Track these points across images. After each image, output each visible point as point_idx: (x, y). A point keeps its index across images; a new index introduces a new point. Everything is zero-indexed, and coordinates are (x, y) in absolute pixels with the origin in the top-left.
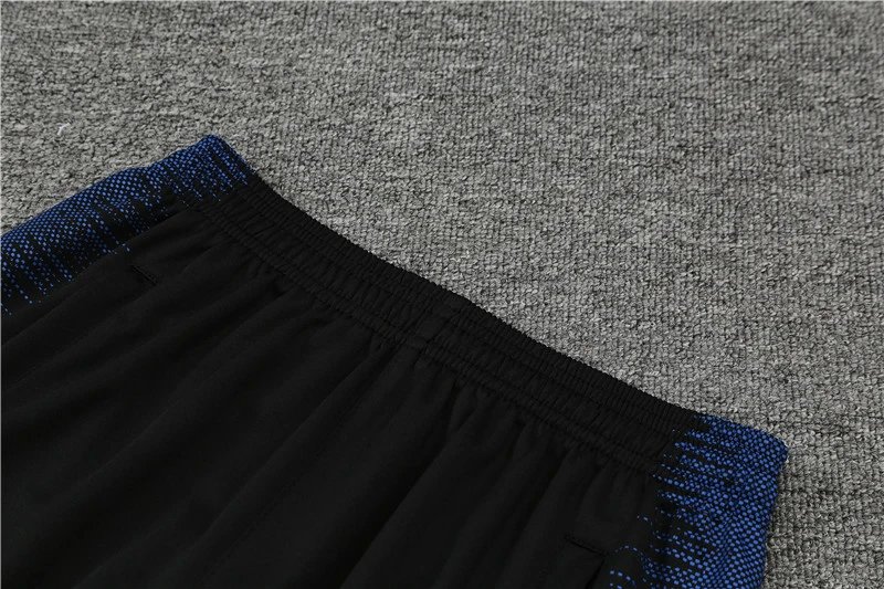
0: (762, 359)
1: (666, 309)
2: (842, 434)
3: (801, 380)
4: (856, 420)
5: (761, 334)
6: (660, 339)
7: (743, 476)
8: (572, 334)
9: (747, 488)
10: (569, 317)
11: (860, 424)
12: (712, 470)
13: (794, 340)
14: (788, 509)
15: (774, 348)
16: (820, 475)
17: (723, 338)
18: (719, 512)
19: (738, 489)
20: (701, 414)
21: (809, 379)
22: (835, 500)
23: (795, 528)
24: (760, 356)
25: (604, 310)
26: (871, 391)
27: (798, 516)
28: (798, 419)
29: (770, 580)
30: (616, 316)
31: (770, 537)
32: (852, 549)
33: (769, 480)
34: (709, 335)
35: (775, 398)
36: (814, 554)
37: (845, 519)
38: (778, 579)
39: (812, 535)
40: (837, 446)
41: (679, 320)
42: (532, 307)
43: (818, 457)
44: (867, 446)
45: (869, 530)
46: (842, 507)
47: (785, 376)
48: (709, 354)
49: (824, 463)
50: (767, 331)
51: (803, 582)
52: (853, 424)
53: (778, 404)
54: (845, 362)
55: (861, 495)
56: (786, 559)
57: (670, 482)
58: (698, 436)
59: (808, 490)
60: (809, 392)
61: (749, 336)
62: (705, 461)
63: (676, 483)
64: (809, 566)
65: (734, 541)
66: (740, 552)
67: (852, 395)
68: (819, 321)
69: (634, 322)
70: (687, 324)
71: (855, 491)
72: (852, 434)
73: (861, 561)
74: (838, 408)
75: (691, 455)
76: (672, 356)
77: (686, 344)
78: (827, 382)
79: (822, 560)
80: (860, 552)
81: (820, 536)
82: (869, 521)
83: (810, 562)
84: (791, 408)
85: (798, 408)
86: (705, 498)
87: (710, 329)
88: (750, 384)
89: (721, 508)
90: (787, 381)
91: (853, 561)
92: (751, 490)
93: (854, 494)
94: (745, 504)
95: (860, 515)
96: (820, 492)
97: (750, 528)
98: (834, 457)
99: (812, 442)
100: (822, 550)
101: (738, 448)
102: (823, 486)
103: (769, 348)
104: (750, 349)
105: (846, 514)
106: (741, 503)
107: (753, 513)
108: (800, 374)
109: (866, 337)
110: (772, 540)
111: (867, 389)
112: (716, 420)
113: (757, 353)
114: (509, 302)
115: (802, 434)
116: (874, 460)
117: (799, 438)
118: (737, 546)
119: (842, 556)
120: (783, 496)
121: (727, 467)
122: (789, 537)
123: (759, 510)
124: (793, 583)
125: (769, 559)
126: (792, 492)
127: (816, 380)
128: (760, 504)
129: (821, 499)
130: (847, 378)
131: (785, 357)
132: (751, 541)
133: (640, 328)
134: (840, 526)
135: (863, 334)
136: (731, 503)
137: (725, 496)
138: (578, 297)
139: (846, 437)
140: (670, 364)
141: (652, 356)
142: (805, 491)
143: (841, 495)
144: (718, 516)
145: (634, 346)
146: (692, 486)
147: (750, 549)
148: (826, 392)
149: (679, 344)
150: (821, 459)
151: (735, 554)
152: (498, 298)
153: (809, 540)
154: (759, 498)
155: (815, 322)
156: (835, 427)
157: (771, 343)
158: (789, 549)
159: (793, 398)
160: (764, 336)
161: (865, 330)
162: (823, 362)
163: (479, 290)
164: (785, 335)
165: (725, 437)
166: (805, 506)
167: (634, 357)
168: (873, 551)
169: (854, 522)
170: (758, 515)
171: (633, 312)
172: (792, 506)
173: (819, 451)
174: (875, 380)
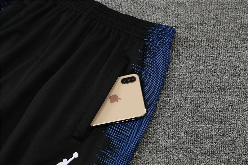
0: (172, 13)
1: (149, 3)
2: (190, 28)
3: (181, 16)
4: (194, 24)
5: (172, 7)
6: (148, 10)
7: (164, 37)
8: (126, 11)
9: (165, 39)
10: (126, 7)
11: (195, 25)
12: (157, 36)
13: (180, 7)
14: (176, 46)
15: (175, 10)
16: (185, 38)
17: (163, 9)
18: (158, 45)
19: (163, 40)
20: (155, 23)
21: (183, 16)
22: (188, 43)
23: (178, 50)
24: (171, 12)
25: (134, 5)
26: (198, 17)
27: (179, 48)
28: (180, 25)
29: (171, 63)
30: (137, 6)
31: (171, 53)
32: (192, 54)
33: (170, 37)
34: (159, 8)
35: (174, 21)
36: (182, 56)
37: (190, 47)
38: (173, 62)
39: (182, 52)
40: (189, 31)
41: (152, 5)
42: (117, 6)
43: (184, 34)
44: (196, 30)
45: (196, 49)
46: (189, 45)
47: (177, 16)
48: (159, 13)
49: (186, 35)
50: (174, 6)
51: (179, 63)
52: (193, 25)
53: (175, 22)
54: (192, 11)
55: (194, 41)
56: (175, 58)
57: (146, 40)
58: (154, 28)
59: (181, 41)
60: (183, 19)
61: (169, 7)
62: (155, 34)
63: (148, 40)
64: (181, 59)
65: (161, 52)
66: (162, 55)
67: (193, 19)
68: (186, 2)
69: (141, 7)
70: (154, 6)
71: (193, 41)
72: (193, 28)
73: (193, 57)
74: (190, 22)
75: (152, 33)
76: (150, 14)
77: (154, 11)
78: (187, 16)
79: (184, 57)
80: (193, 55)
81: (184, 52)
82: (196, 47)
83: (181, 58)
84: (178, 23)
85: (180, 23)
86: (154, 42)
87: (160, 7)
88: (169, 18)
89: (158, 44)
90: (178, 17)
91: (191, 57)
92: (166, 40)
93: (192, 42)
94: (164, 43)
95: (194, 46)
96: (184, 41)
97: (165, 49)
98: (188, 33)
99: (183, 31)
100: (184, 55)
101: (163, 30)
102: (185, 40)
103: (174, 10)
104: (169, 10)
105: (190, 46)
106: (163, 43)
107: (166, 45)
108: (181, 15)
109: (198, 5)
110: (172, 54)
111: (197, 17)
112: (158, 24)
113: (171, 11)
114: (112, 5)
115: (181, 29)
116: (198, 33)
117: (180, 30)
118: (162, 53)
119: (189, 56)
120: (175, 43)
121: (160, 35)
122: (176, 53)
123: (168, 44)
124: (176, 63)
125: (171, 58)
126: (178, 42)
127: (185, 16)
128: (168, 43)
129: (185, 43)
130: (192, 15)
131: (178, 12)
132: (166, 52)
133: (143, 8)
134: (189, 49)
135: (197, 4)
136: (161, 43)
137: (160, 42)
138: (128, 2)
139: (191, 29)
140: (150, 16)
141: (145, 14)
142: (181, 42)
143: (189, 42)
144: (158, 46)
145: (141, 12)
146: (152, 40)
147: (165, 54)
148: (187, 19)
149: (152, 11)
150: (185, 34)
151: (161, 55)
152: (109, 4)
153: (181, 53)
154: (168, 42)
155: (185, 3)
156: (189, 26)
157: (174, 8)
158: (176, 55)
159: (179, 21)
160: (173, 7)
161: (197, 3)
162: (187, 12)
163: (105, 3)
164: (178, 7)
165: (160, 28)
166: (180, 45)
167: (141, 15)
168: (197, 54)
169: (192, 48)
170: (167, 46)
171: (141, 4)
172: (177, 46)
173: (185, 32)
174: (199, 15)
